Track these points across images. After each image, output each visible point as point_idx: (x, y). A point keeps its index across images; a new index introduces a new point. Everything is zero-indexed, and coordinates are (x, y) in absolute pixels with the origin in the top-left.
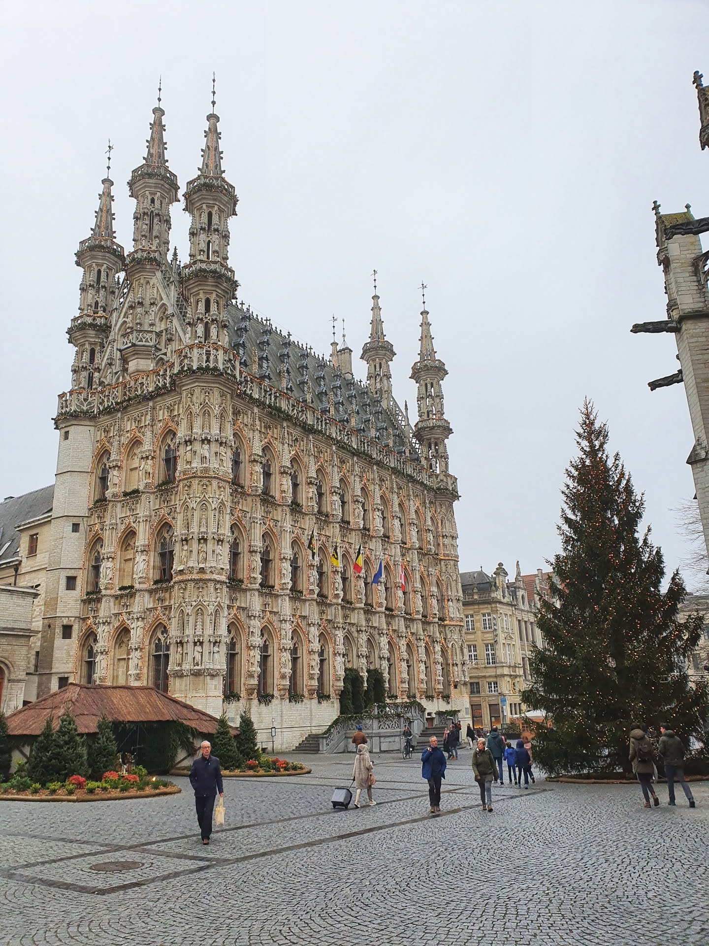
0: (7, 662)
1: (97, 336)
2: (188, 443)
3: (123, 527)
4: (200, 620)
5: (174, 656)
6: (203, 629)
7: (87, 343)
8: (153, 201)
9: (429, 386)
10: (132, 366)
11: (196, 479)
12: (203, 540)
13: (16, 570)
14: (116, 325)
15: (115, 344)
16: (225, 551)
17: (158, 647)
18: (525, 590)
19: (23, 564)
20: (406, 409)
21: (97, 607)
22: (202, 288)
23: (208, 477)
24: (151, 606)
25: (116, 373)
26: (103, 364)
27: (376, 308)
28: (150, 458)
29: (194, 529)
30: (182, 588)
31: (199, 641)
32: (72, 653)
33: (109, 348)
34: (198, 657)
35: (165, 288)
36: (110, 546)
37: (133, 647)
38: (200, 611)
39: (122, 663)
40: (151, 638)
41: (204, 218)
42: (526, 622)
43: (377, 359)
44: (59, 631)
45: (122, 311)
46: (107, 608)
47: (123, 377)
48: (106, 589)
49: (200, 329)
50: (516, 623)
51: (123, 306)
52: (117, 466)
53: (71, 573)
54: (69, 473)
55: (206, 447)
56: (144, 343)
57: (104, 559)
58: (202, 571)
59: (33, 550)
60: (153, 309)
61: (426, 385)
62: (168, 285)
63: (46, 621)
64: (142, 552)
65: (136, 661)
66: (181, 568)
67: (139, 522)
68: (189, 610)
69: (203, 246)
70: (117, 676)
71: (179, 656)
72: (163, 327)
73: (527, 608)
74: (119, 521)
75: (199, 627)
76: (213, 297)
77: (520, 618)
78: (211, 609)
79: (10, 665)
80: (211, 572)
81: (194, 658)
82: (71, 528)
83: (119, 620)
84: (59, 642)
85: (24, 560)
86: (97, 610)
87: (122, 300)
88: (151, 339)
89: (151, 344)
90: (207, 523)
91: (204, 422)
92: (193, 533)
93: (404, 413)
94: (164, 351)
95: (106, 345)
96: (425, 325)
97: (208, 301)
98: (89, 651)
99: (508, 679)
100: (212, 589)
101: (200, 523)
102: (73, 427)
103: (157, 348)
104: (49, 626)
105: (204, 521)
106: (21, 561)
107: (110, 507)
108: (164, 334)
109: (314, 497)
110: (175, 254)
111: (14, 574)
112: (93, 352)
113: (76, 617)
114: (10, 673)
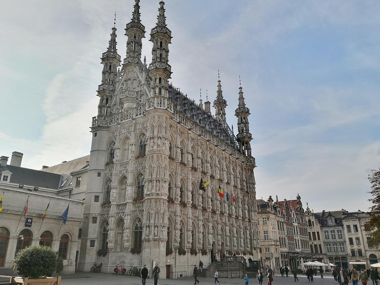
0: (70, 233)
1: (109, 93)
2: (152, 139)
3: (121, 175)
4: (157, 216)
5: (145, 232)
6: (158, 220)
7: (105, 96)
8: (135, 37)
9: (243, 118)
10: (126, 105)
11: (155, 154)
12: (158, 181)
13: (70, 192)
14: (118, 88)
15: (117, 96)
16: (166, 186)
17: (136, 228)
18: (280, 208)
19: (73, 190)
20: (232, 128)
21: (108, 210)
22: (158, 73)
23: (161, 154)
24: (133, 209)
25: (118, 109)
26: (112, 105)
27: (220, 86)
28: (134, 145)
29: (154, 176)
30: (149, 202)
31: (157, 226)
32: (97, 230)
33: (115, 98)
34: (156, 232)
35: (140, 73)
36: (115, 183)
37: (126, 228)
38: (157, 213)
39: (119, 235)
40: (133, 224)
41: (159, 44)
42: (280, 222)
43: (220, 107)
44: (91, 220)
45: (120, 82)
46: (113, 210)
47: (121, 110)
48: (113, 201)
49: (157, 91)
50: (276, 222)
51: (121, 80)
52: (118, 148)
53: (97, 195)
54: (96, 151)
55: (160, 140)
56: (131, 96)
57: (112, 188)
58: (158, 194)
59: (78, 184)
60: (135, 82)
61: (242, 118)
62: (142, 72)
63: (85, 215)
64: (130, 186)
65: (127, 234)
66: (149, 193)
67: (129, 172)
68: (152, 212)
69: (158, 55)
70: (117, 240)
71: (147, 232)
72: (139, 89)
73: (280, 216)
74: (119, 172)
75: (157, 219)
76: (163, 77)
77: (278, 220)
78: (162, 212)
79: (72, 235)
80: (162, 195)
81: (154, 233)
82: (97, 175)
83: (118, 216)
84: (91, 225)
85: (74, 188)
86: (108, 211)
87: (120, 78)
88: (134, 95)
89: (134, 96)
90: (160, 174)
91: (158, 130)
92: (154, 178)
93: (232, 130)
94: (140, 99)
95: (113, 97)
96: (241, 93)
97: (160, 79)
98: (104, 229)
99: (274, 246)
100: (162, 202)
101: (157, 173)
102: (99, 131)
103: (137, 98)
104: (87, 218)
105: (158, 173)
106: (73, 189)
107: (115, 166)
108: (139, 92)
109: (200, 164)
110: (145, 59)
111: (69, 194)
112: (107, 100)
113: (98, 214)
114: (71, 237)
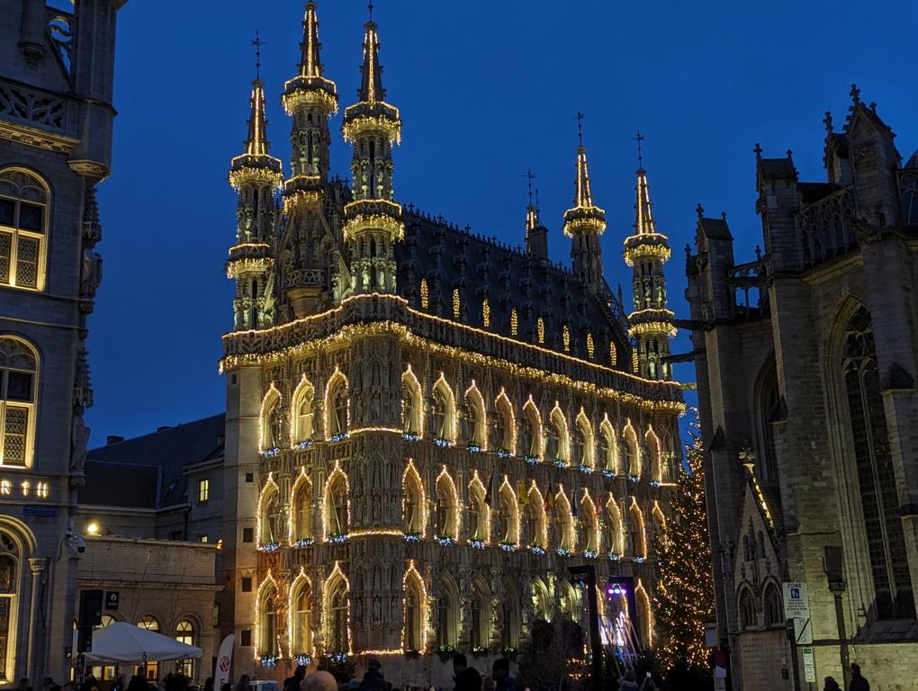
1: (258, 269)
2: (359, 397)
3: (297, 479)
4: (377, 576)
5: (354, 611)
6: (381, 585)
7: (248, 276)
8: (310, 118)
9: (646, 268)
10: (299, 305)
12: (376, 496)
16: (397, 505)
17: (338, 601)
20: (620, 294)
21: (275, 560)
22: (367, 227)
23: (380, 432)
28: (322, 409)
29: (367, 486)
30: (359, 543)
31: (377, 596)
32: (253, 606)
34: (377, 611)
37: (314, 601)
38: (378, 568)
39: (304, 617)
40: (331, 592)
43: (583, 232)
44: (239, 584)
46: (285, 562)
48: (283, 542)
49: (367, 277)
52: (287, 415)
53: (247, 525)
54: (239, 420)
55: (376, 401)
56: (309, 283)
57: (279, 511)
58: (377, 527)
61: (643, 266)
63: (225, 574)
64: (318, 506)
65: (317, 615)
66: (357, 524)
67: (313, 475)
68: (367, 566)
69: (367, 181)
70: (299, 629)
71: (359, 611)
72: (328, 263)
74: (292, 472)
75: (377, 583)
76: (378, 240)
78: (388, 565)
79: (199, 621)
80: (386, 528)
81: (373, 613)
82: (245, 478)
84: (240, 594)
85: (194, 507)
86: (275, 563)
88: (316, 279)
89: (316, 282)
91: (373, 375)
92: (367, 490)
93: (618, 301)
94: (330, 291)
97: (373, 244)
98: (269, 603)
100: (388, 545)
101: (374, 479)
102: (240, 370)
103: (323, 287)
104: (229, 579)
105: (377, 478)
106: (191, 508)
107: (283, 457)
108: (329, 271)
111: (184, 521)
112: (255, 285)
113: (254, 570)
114: (199, 627)
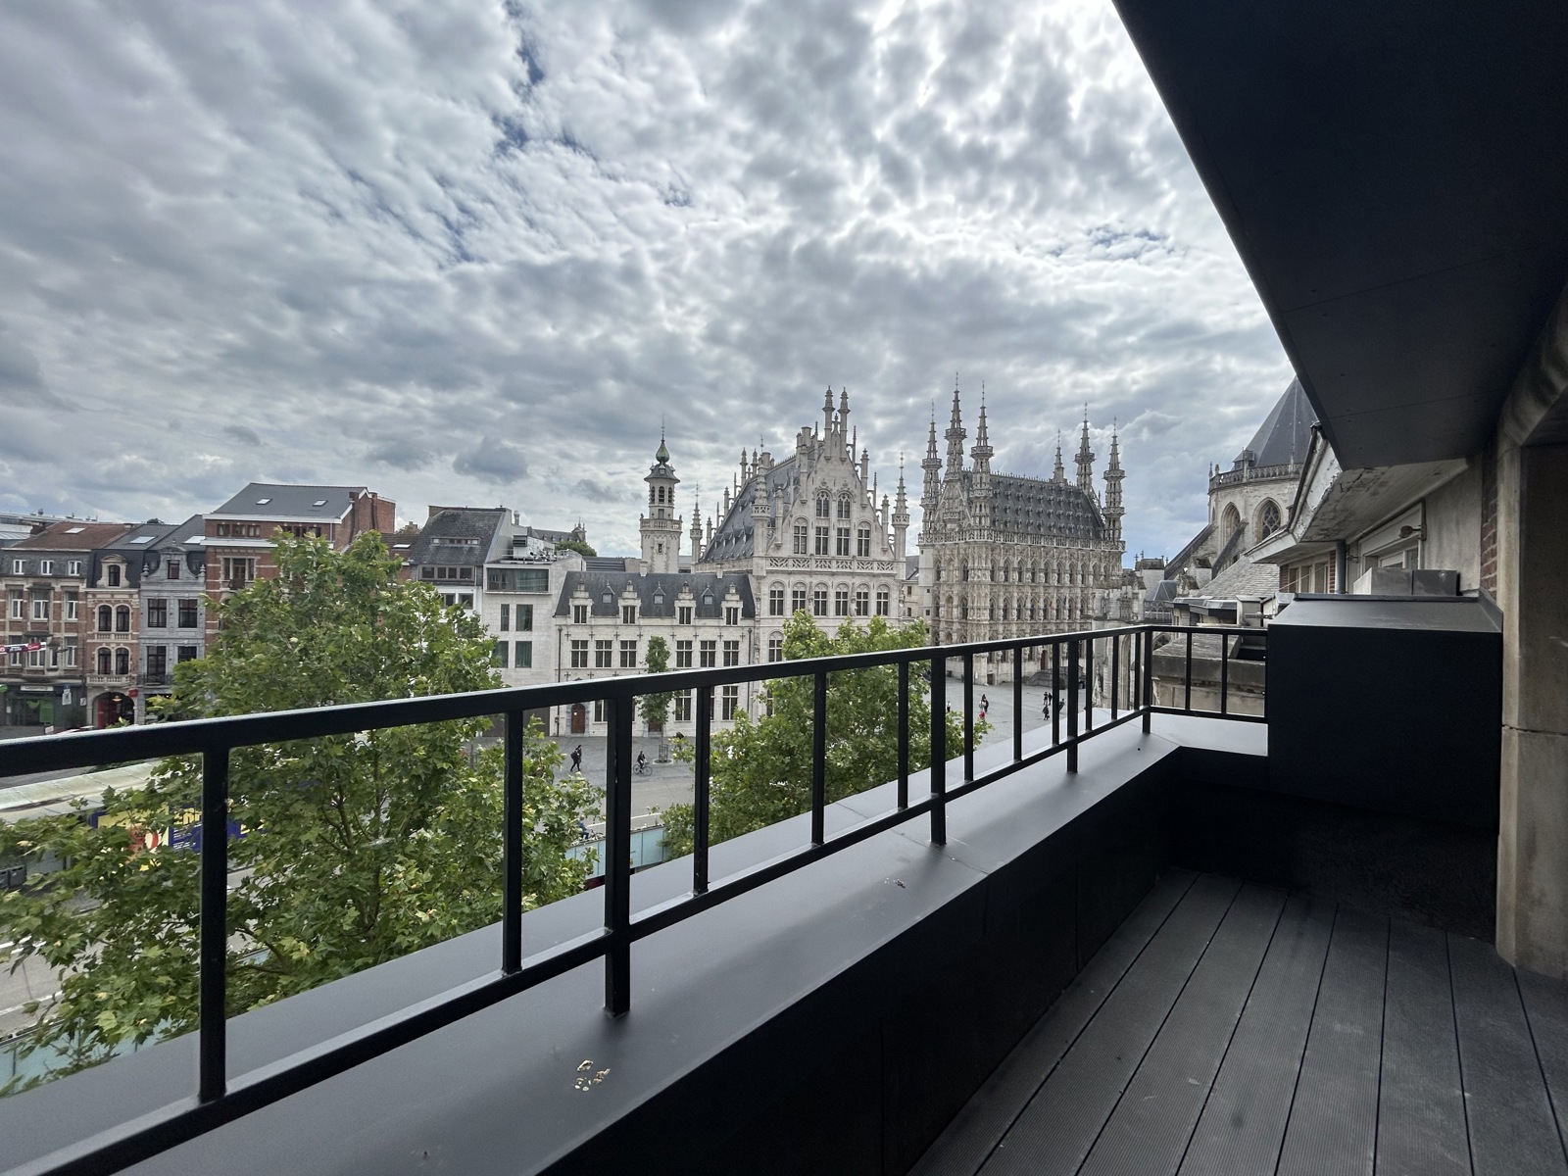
2: (973, 570)
3: (947, 595)
7: (929, 506)
8: (955, 444)
9: (1114, 484)
11: (976, 583)
14: (940, 502)
15: (940, 511)
21: (938, 623)
22: (978, 501)
23: (981, 584)
26: (936, 519)
28: (957, 569)
35: (962, 491)
38: (978, 635)
48: (942, 617)
49: (978, 519)
52: (943, 569)
53: (928, 609)
54: (924, 569)
55: (980, 571)
58: (979, 620)
60: (957, 500)
64: (956, 606)
67: (954, 594)
68: (974, 634)
72: (961, 509)
74: (945, 592)
78: (982, 634)
82: (926, 591)
91: (979, 561)
95: (936, 512)
96: (1115, 445)
97: (981, 506)
102: (925, 549)
103: (959, 520)
105: (979, 601)
107: (941, 585)
108: (962, 513)
112: (931, 513)
113: (931, 626)
